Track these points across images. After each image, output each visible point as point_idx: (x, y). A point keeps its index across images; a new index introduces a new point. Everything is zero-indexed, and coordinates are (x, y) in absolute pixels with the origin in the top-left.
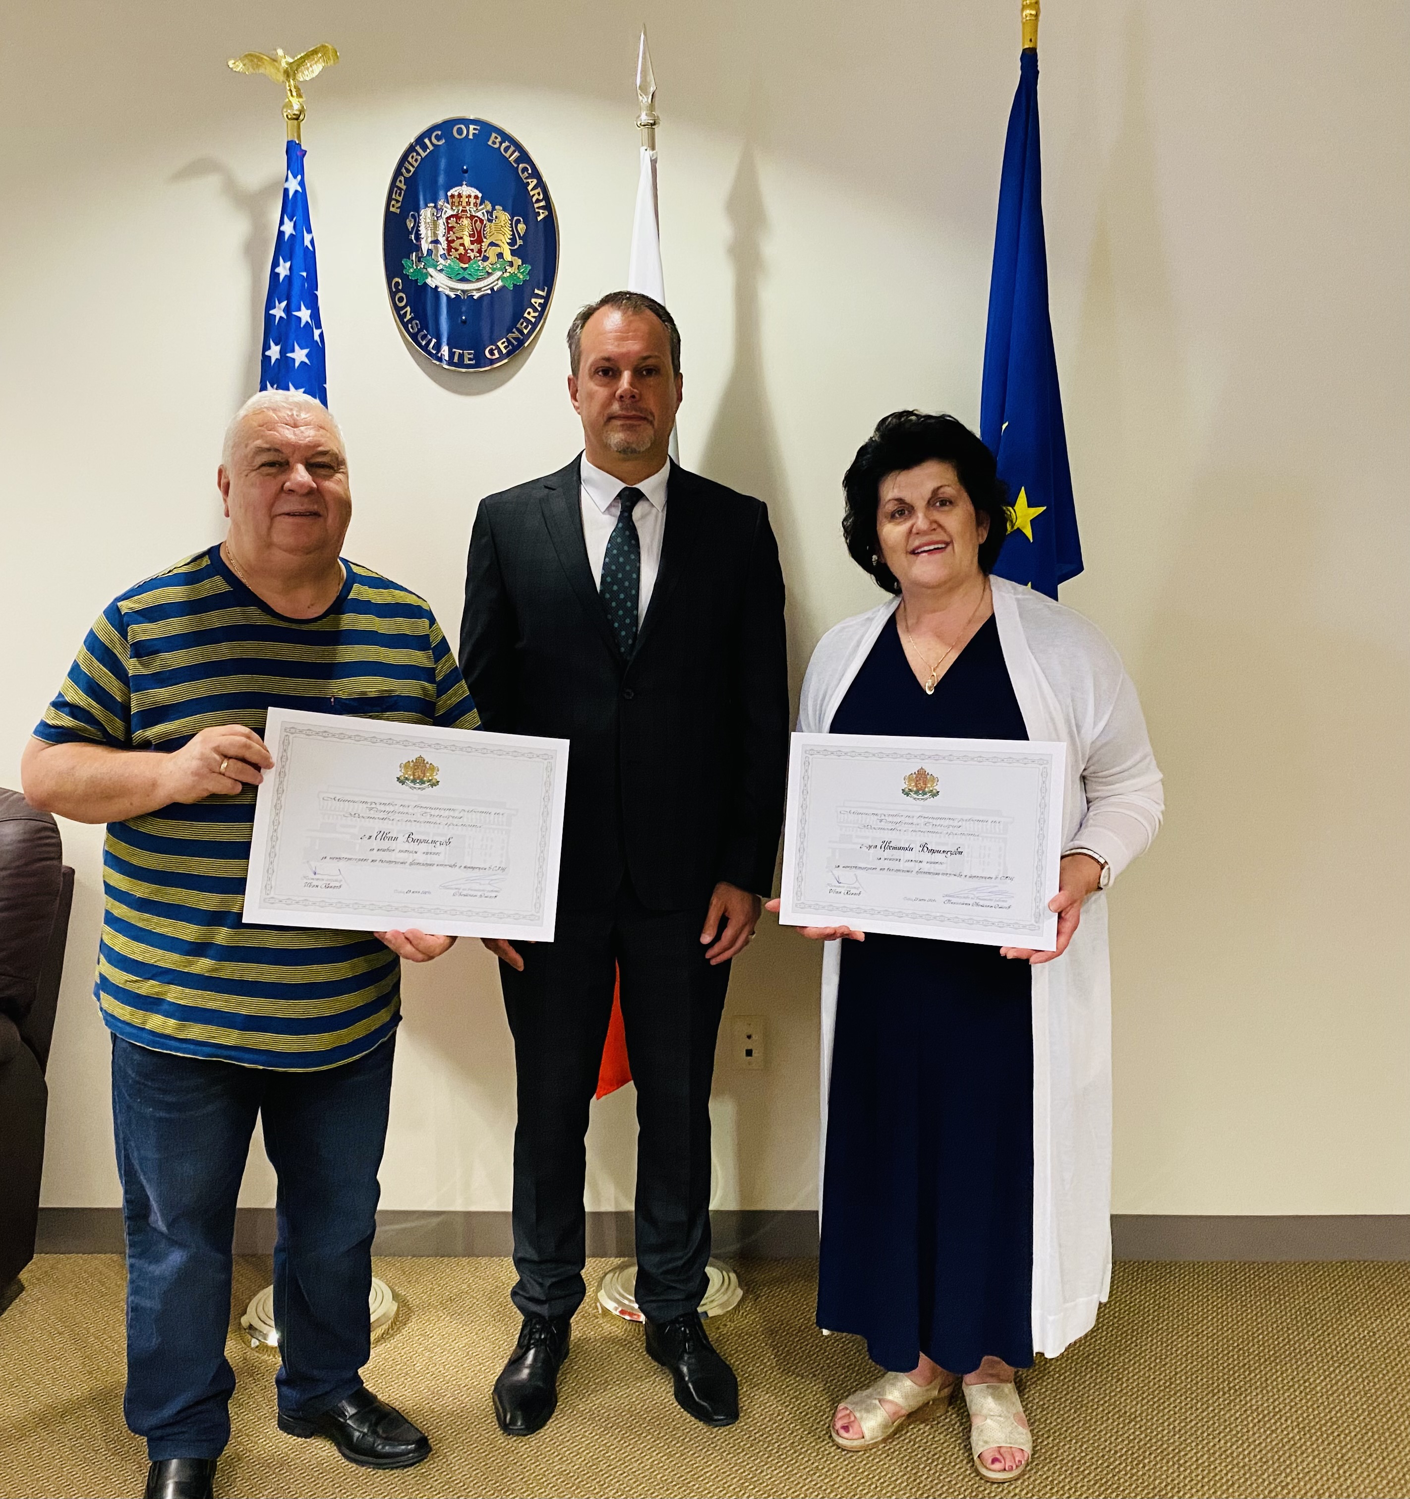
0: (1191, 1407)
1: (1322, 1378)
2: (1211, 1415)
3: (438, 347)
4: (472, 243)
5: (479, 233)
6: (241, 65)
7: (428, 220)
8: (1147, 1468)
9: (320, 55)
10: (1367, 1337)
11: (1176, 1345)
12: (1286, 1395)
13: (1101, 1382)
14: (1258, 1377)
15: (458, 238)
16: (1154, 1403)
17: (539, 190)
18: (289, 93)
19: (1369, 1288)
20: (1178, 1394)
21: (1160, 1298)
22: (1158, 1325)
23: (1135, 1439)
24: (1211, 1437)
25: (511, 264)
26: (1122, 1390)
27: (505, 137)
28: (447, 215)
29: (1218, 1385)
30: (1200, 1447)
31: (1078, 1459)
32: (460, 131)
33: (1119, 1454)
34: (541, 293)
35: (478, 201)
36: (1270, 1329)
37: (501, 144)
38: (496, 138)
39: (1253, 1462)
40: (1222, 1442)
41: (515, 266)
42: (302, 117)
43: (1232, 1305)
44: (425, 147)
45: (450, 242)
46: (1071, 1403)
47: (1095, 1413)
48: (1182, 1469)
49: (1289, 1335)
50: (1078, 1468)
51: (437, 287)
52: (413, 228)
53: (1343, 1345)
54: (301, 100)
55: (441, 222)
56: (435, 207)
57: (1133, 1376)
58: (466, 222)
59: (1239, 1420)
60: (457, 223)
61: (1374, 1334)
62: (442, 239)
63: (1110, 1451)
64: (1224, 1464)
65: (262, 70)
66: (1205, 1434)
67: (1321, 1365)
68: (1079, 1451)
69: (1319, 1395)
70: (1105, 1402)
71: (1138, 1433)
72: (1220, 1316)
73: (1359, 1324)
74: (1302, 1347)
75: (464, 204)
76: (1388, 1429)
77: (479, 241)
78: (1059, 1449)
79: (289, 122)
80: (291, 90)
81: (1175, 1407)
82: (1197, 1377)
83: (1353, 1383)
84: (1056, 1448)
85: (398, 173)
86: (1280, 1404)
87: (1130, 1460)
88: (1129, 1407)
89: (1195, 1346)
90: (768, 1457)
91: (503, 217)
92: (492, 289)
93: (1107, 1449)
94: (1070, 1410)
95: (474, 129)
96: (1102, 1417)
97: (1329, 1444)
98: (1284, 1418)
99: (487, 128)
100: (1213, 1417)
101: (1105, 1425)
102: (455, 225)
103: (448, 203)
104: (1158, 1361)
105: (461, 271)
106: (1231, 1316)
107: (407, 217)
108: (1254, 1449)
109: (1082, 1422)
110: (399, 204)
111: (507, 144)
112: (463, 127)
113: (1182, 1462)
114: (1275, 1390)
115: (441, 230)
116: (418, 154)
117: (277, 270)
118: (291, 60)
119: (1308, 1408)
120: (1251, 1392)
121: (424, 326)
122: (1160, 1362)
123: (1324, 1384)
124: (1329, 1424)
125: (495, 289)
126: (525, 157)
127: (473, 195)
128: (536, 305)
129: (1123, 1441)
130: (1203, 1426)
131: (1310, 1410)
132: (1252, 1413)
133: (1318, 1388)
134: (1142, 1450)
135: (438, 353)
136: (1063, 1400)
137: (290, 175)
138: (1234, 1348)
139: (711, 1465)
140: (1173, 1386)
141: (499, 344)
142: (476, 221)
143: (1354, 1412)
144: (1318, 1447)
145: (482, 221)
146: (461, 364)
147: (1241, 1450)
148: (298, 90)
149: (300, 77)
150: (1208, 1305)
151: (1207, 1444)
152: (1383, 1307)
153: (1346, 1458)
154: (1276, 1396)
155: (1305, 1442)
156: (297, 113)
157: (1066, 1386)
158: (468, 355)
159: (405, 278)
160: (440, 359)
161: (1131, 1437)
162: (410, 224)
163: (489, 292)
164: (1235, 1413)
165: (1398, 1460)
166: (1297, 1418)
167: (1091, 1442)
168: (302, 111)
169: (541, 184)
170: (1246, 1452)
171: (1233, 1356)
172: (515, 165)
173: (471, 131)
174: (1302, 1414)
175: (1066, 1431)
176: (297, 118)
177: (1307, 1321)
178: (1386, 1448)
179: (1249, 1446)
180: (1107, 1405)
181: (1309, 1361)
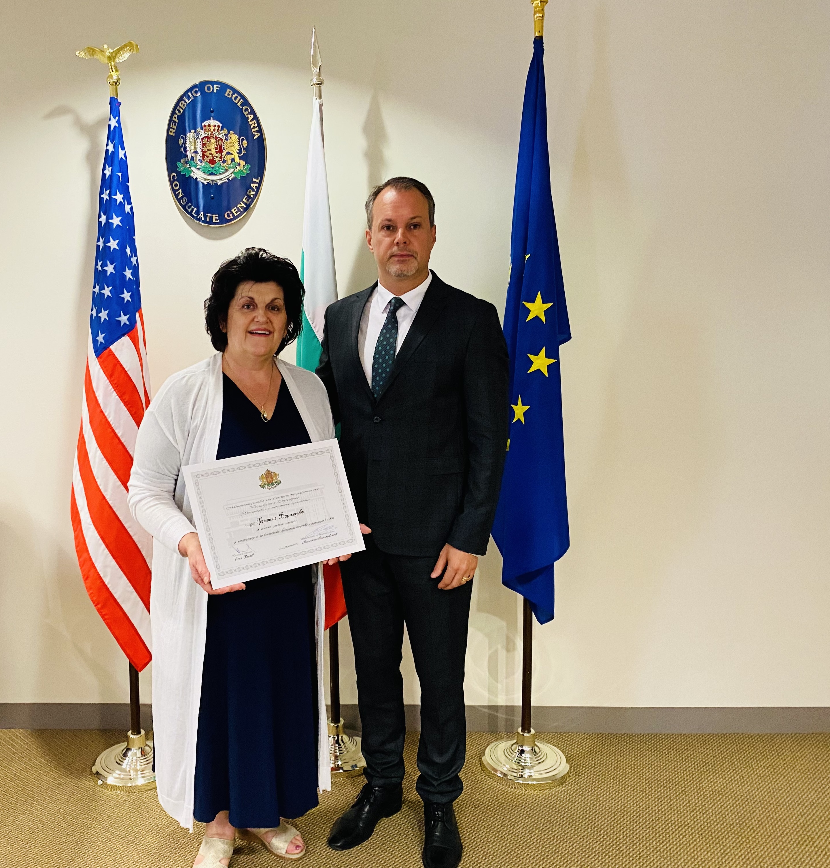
0: (637, 822)
1: (713, 804)
2: (648, 827)
3: (198, 213)
4: (217, 152)
5: (220, 147)
6: (83, 54)
7: (191, 140)
8: (611, 858)
9: (128, 47)
10: (739, 780)
11: (627, 784)
12: (692, 814)
13: (584, 806)
14: (675, 803)
15: (208, 150)
16: (615, 819)
17: (255, 121)
18: (111, 70)
19: (740, 750)
20: (629, 814)
21: (618, 755)
22: (617, 772)
23: (604, 841)
24: (648, 839)
25: (239, 164)
26: (596, 811)
27: (235, 91)
28: (202, 137)
29: (652, 809)
30: (641, 846)
31: (570, 852)
32: (209, 88)
33: (594, 850)
34: (256, 180)
35: (220, 129)
36: (682, 775)
37: (232, 95)
38: (230, 92)
39: (672, 855)
40: (654, 843)
41: (242, 165)
42: (118, 83)
43: (660, 760)
44: (189, 98)
45: (204, 152)
46: (567, 819)
47: (580, 825)
48: (631, 859)
49: (693, 779)
50: (571, 858)
51: (196, 178)
52: (182, 144)
53: (725, 785)
54: (117, 73)
55: (198, 141)
56: (195, 132)
57: (603, 802)
58: (213, 141)
59: (664, 829)
60: (207, 141)
61: (743, 778)
62: (199, 151)
63: (589, 848)
64: (655, 856)
65: (95, 57)
66: (644, 838)
67: (712, 796)
68: (571, 848)
69: (711, 814)
70: (587, 818)
71: (605, 837)
72: (653, 767)
73: (735, 772)
74: (701, 785)
75: (212, 130)
76: (751, 835)
77: (221, 151)
78: (560, 847)
79: (111, 86)
80: (112, 69)
81: (627, 821)
82: (640, 803)
83: (730, 807)
84: (558, 846)
85: (173, 112)
86: (688, 820)
87: (601, 853)
88: (600, 821)
89: (638, 784)
90: (393, 851)
91: (234, 137)
92: (228, 179)
93: (588, 847)
94: (566, 823)
95: (217, 87)
96: (585, 827)
97: (716, 844)
98: (690, 829)
99: (224, 87)
100: (649, 827)
101: (586, 832)
102: (207, 142)
103: (202, 130)
104: (617, 794)
105: (211, 169)
106: (660, 766)
107: (179, 138)
108: (673, 847)
109: (573, 831)
110: (175, 131)
111: (236, 95)
112: (210, 85)
113: (631, 854)
114: (685, 811)
115: (199, 145)
116: (185, 102)
117: (105, 172)
118: (111, 51)
119: (704, 823)
120: (671, 813)
121: (190, 200)
122: (618, 794)
123: (713, 808)
124: (716, 832)
125: (230, 179)
126: (246, 102)
127: (217, 125)
128: (254, 188)
129: (597, 842)
130: (643, 833)
131: (706, 824)
132: (672, 825)
133: (710, 810)
134: (608, 847)
135: (197, 216)
136: (562, 817)
137: (112, 117)
138: (661, 786)
139: (360, 855)
140: (626, 809)
141: (233, 210)
142: (219, 140)
143: (731, 825)
144: (710, 845)
145: (222, 140)
146: (211, 222)
147: (665, 847)
148: (116, 67)
149: (117, 60)
150: (646, 760)
151: (646, 844)
152: (748, 762)
153: (726, 852)
154: (686, 815)
155: (702, 843)
156: (116, 81)
157: (564, 809)
158: (215, 217)
159: (178, 173)
160: (199, 220)
161: (602, 840)
162: (181, 141)
163: (227, 181)
164: (662, 825)
165: (756, 853)
166: (698, 828)
167: (578, 842)
168: (118, 80)
169: (256, 118)
170: (668, 849)
171: (661, 790)
172: (241, 107)
173: (216, 88)
174: (701, 826)
175: (564, 836)
176: (116, 83)
177: (704, 770)
178: (750, 846)
179: (670, 845)
180: (587, 820)
181: (705, 794)
